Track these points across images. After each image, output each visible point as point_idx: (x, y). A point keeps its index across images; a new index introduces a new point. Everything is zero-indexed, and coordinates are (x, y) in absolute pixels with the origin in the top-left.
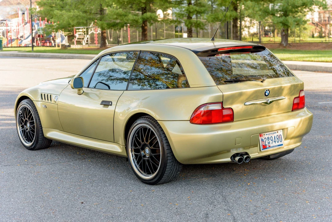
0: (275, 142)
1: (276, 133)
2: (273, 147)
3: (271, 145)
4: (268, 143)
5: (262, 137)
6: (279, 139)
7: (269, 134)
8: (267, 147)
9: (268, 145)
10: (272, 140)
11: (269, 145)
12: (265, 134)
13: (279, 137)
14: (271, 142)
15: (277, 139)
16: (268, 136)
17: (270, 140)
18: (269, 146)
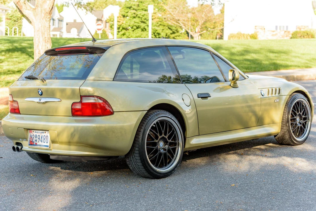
0: (42, 141)
1: (44, 133)
2: (40, 145)
3: (38, 144)
4: (35, 141)
5: (31, 133)
6: (45, 139)
7: (38, 132)
8: (34, 144)
9: (34, 142)
10: (39, 139)
11: (36, 142)
12: (34, 131)
13: (46, 138)
14: (38, 140)
15: (44, 139)
16: (36, 134)
17: (37, 138)
18: (36, 144)
